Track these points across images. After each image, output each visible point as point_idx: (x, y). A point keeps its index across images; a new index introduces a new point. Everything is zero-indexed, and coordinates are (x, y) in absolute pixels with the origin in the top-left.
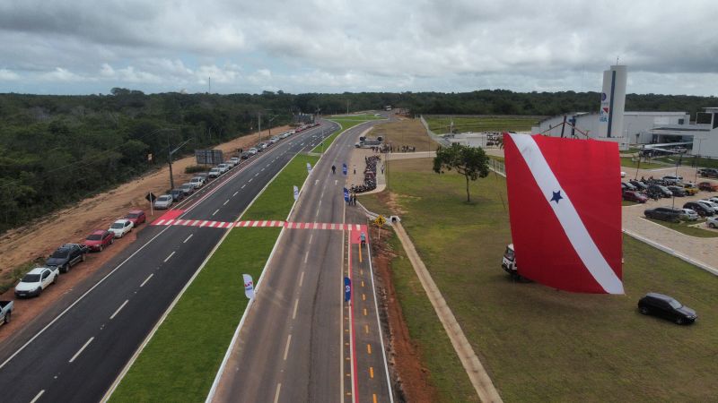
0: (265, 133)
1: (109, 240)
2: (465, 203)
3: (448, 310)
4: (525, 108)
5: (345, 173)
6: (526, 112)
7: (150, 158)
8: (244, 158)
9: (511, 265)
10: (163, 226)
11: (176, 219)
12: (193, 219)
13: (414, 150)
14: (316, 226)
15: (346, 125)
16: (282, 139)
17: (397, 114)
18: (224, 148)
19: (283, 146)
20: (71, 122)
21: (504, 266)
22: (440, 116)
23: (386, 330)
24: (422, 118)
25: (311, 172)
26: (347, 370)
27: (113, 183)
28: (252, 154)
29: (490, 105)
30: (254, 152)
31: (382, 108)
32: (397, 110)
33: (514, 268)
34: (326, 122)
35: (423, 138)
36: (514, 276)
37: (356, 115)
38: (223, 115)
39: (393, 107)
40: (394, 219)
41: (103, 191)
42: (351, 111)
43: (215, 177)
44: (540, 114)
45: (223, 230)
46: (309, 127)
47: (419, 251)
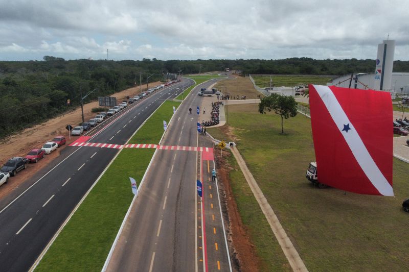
0: (144, 86)
1: (41, 155)
2: (280, 134)
3: (268, 206)
4: (322, 70)
5: (198, 113)
6: (323, 72)
7: (69, 102)
8: (131, 103)
9: (312, 176)
10: (77, 147)
11: (86, 142)
12: (97, 142)
13: (245, 98)
14: (178, 148)
15: (199, 81)
16: (155, 90)
17: (233, 74)
18: (117, 96)
19: (156, 95)
20: (17, 78)
21: (308, 177)
22: (264, 75)
23: (226, 218)
24: (250, 76)
25: (175, 112)
26: (200, 244)
27: (44, 118)
28: (135, 100)
29: (298, 68)
30: (137, 99)
31: (223, 70)
32: (234, 71)
33: (315, 178)
34: (185, 79)
35: (252, 90)
36: (315, 184)
37: (206, 74)
38: (117, 74)
39: (231, 69)
40: (231, 144)
41: (38, 123)
42: (202, 72)
43: (111, 115)
44: (332, 74)
45: (117, 150)
46: (174, 82)
47: (248, 166)
